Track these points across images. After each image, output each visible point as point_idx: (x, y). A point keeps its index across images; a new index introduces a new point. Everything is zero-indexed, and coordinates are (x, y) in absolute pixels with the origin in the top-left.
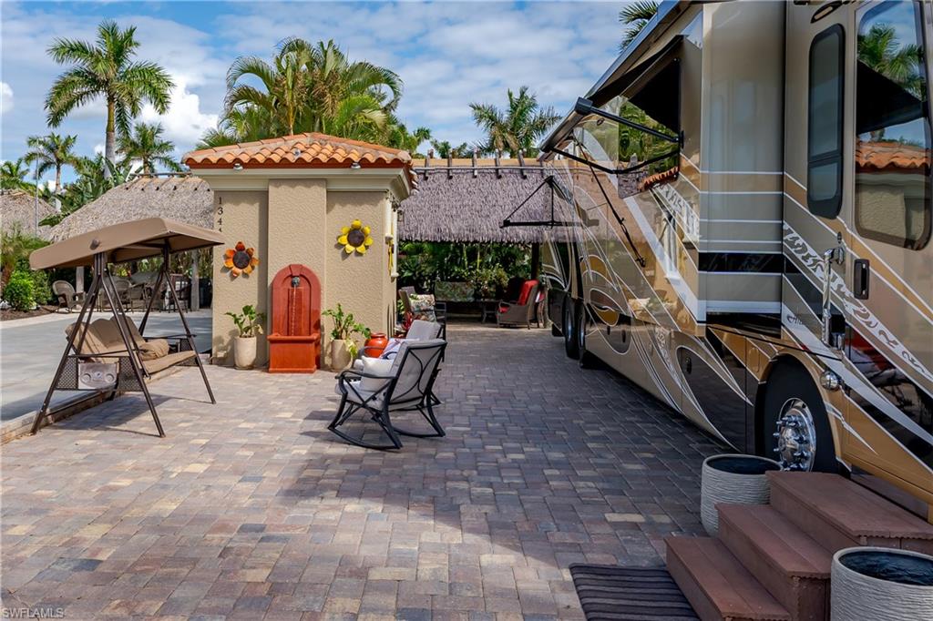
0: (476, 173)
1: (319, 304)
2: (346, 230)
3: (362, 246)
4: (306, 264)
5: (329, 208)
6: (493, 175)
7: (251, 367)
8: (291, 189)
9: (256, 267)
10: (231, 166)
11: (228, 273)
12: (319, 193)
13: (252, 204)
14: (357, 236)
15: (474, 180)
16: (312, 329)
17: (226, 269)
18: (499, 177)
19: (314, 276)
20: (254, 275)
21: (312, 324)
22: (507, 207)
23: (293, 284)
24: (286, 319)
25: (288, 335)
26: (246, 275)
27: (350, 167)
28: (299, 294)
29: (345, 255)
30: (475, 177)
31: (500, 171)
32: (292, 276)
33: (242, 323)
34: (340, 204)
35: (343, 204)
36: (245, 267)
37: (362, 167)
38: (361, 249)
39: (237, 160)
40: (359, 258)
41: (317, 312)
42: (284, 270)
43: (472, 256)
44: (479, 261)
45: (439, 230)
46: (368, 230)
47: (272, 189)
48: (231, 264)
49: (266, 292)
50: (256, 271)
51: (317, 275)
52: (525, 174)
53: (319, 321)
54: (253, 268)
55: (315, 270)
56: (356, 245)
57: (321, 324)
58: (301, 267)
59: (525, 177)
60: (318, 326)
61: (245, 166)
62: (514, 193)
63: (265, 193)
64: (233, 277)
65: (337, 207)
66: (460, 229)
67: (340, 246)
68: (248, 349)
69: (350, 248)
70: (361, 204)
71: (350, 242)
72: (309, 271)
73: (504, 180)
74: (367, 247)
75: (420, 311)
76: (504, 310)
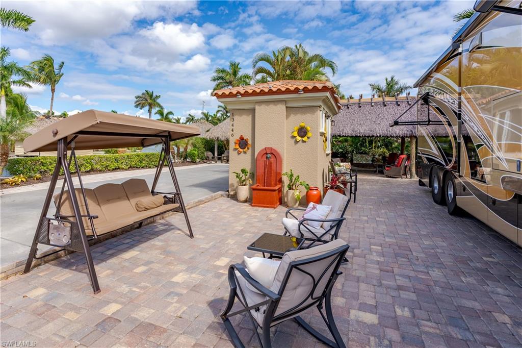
0: (373, 104)
1: (281, 170)
2: (296, 128)
3: (306, 137)
4: (274, 147)
5: (287, 117)
6: (382, 105)
7: (246, 201)
8: (266, 107)
9: (250, 148)
10: (235, 96)
11: (236, 151)
12: (282, 108)
13: (248, 115)
14: (303, 132)
15: (372, 108)
16: (277, 183)
17: (235, 149)
18: (385, 106)
19: (278, 154)
20: (249, 152)
21: (277, 180)
22: (389, 119)
23: (267, 158)
24: (264, 177)
25: (264, 186)
26: (245, 153)
27: (298, 93)
28: (270, 163)
29: (297, 142)
30: (373, 106)
31: (385, 103)
32: (267, 154)
33: (241, 178)
34: (294, 114)
35: (295, 114)
36: (244, 148)
37: (304, 93)
38: (305, 139)
39: (238, 92)
40: (304, 144)
41: (280, 174)
42: (262, 150)
43: (371, 143)
44: (374, 145)
45: (354, 131)
46: (309, 128)
47: (257, 108)
48: (238, 147)
49: (254, 162)
50: (250, 150)
51: (280, 153)
52: (399, 103)
53: (281, 178)
54: (248, 149)
55: (279, 150)
56: (302, 137)
57: (283, 180)
58: (271, 149)
59: (399, 105)
60: (281, 181)
61: (243, 95)
62: (393, 113)
63: (254, 110)
64: (239, 153)
65: (292, 117)
66: (365, 130)
67: (293, 137)
68: (244, 192)
69: (299, 138)
70: (305, 113)
71: (299, 135)
72: (276, 151)
73: (388, 107)
74: (308, 138)
76: (388, 169)
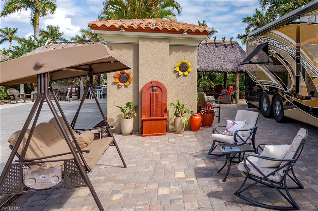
0: (208, 45)
1: (166, 101)
2: (178, 64)
3: (187, 71)
4: (159, 81)
5: (170, 53)
6: (214, 46)
7: (131, 134)
8: (150, 43)
9: (132, 82)
10: (118, 29)
11: (116, 85)
12: (165, 46)
13: (129, 50)
14: (184, 67)
15: (207, 48)
16: (163, 112)
17: (114, 83)
18: (217, 47)
19: (164, 87)
20: (131, 86)
21: (163, 110)
22: (221, 58)
23: (153, 91)
24: (149, 109)
25: (150, 117)
26: (126, 86)
27: (182, 34)
28: (157, 95)
29: (178, 76)
30: (208, 46)
31: (217, 44)
32: (152, 87)
33: (125, 111)
34: (176, 51)
35: (177, 51)
36: (125, 82)
37: (188, 34)
38: (186, 73)
39: (122, 27)
40: (185, 77)
41: (166, 104)
42: (148, 84)
43: (200, 76)
44: (202, 78)
46: (189, 64)
47: (141, 43)
48: (117, 81)
49: (138, 95)
50: (132, 84)
51: (166, 88)
52: (226, 46)
53: (166, 108)
54: (130, 82)
55: (164, 83)
56: (183, 71)
57: (167, 110)
58: (157, 82)
59: (226, 47)
60: (166, 111)
61: (126, 30)
62: (223, 53)
63: (137, 45)
64: (119, 87)
65: (174, 53)
66: (205, 66)
67: (175, 72)
68: (129, 125)
69: (181, 73)
70: (185, 51)
71: (180, 70)
72: (161, 84)
73: (219, 48)
74: (189, 72)
75: (210, 101)
76: (221, 97)
